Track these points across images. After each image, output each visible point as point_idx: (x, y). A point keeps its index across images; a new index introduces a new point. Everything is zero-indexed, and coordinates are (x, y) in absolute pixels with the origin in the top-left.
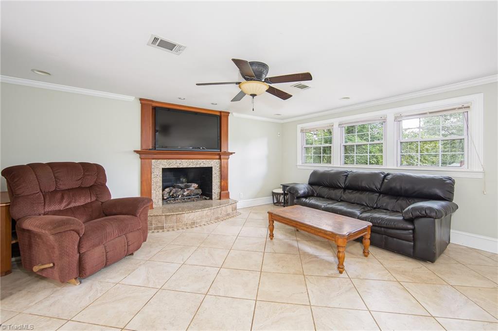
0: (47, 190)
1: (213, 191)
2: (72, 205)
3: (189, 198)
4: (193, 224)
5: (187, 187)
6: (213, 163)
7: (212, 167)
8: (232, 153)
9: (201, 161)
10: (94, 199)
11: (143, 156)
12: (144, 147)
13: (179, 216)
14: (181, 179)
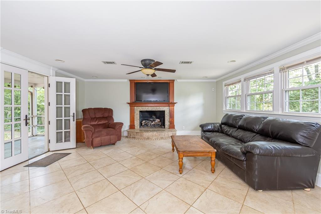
0: (92, 117)
1: (165, 123)
2: (99, 123)
3: (155, 127)
4: (148, 138)
5: (154, 120)
6: (166, 109)
7: (165, 111)
8: (176, 103)
9: (158, 107)
10: (107, 122)
11: (131, 105)
12: (131, 101)
13: (141, 133)
14: (153, 117)
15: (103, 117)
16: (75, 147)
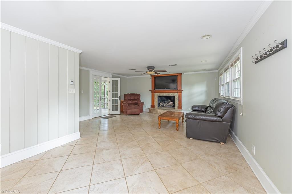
0: (129, 99)
1: (175, 105)
2: (132, 102)
3: (168, 107)
5: (168, 103)
6: (176, 95)
8: (183, 90)
9: (170, 93)
10: (136, 102)
11: (152, 92)
12: (152, 89)
14: (169, 100)
15: (135, 99)
16: (120, 114)
